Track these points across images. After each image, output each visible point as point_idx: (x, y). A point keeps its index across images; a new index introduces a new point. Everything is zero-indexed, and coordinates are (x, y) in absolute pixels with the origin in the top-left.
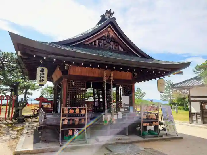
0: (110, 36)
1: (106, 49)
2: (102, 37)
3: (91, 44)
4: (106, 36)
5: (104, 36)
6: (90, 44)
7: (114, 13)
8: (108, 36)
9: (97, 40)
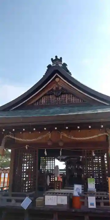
0: (60, 88)
1: (57, 105)
2: (49, 92)
3: (37, 103)
4: (54, 88)
5: (52, 90)
6: (35, 103)
7: (61, 58)
8: (57, 88)
9: (43, 96)
